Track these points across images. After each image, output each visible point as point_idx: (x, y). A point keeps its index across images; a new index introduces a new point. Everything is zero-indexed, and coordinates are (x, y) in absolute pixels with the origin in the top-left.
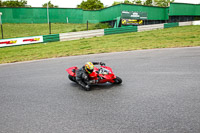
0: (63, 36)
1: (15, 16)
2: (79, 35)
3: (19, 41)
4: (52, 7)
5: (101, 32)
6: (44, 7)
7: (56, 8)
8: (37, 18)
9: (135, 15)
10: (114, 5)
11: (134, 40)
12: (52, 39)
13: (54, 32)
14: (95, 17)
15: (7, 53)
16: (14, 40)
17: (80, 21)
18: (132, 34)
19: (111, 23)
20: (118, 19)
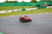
0: (26, 9)
1: (15, 4)
2: (31, 9)
3: (16, 10)
4: (24, 2)
5: (36, 8)
6: (22, 2)
7: (25, 2)
8: (20, 5)
9: (46, 4)
10: (40, 1)
11: (46, 10)
12: (24, 10)
13: (24, 8)
14: (35, 4)
15: (13, 13)
16: (14, 10)
17: (31, 5)
18: (45, 9)
19: (39, 6)
20: (41, 5)
